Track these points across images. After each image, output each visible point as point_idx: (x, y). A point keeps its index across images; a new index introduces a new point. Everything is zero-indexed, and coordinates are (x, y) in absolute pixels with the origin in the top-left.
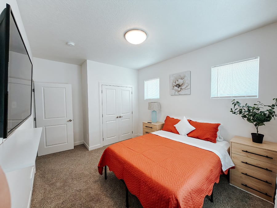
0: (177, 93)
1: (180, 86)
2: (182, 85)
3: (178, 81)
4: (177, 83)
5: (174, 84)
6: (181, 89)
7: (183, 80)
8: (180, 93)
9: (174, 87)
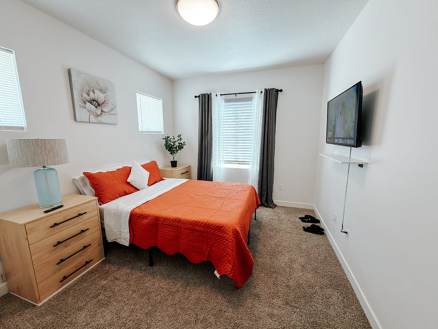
0: (93, 119)
1: (99, 105)
2: (103, 105)
3: (94, 93)
4: (92, 96)
5: (85, 95)
6: (102, 111)
7: (105, 94)
8: (101, 119)
9: (85, 103)
